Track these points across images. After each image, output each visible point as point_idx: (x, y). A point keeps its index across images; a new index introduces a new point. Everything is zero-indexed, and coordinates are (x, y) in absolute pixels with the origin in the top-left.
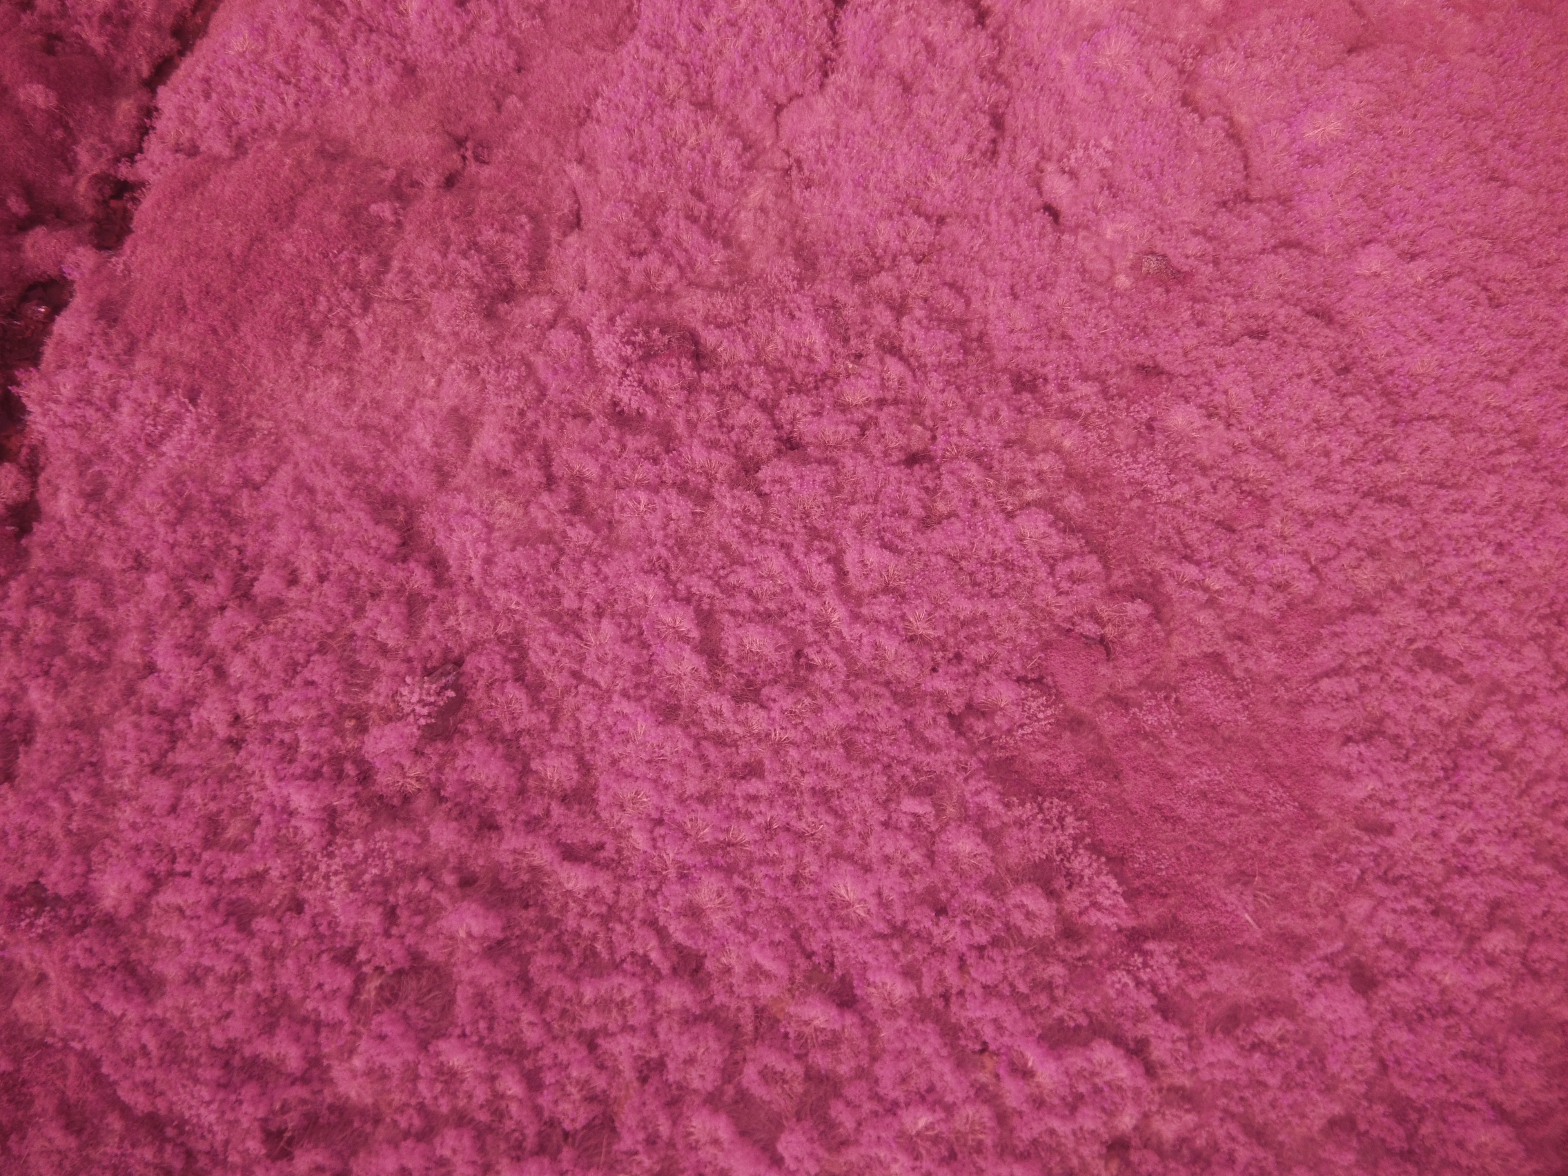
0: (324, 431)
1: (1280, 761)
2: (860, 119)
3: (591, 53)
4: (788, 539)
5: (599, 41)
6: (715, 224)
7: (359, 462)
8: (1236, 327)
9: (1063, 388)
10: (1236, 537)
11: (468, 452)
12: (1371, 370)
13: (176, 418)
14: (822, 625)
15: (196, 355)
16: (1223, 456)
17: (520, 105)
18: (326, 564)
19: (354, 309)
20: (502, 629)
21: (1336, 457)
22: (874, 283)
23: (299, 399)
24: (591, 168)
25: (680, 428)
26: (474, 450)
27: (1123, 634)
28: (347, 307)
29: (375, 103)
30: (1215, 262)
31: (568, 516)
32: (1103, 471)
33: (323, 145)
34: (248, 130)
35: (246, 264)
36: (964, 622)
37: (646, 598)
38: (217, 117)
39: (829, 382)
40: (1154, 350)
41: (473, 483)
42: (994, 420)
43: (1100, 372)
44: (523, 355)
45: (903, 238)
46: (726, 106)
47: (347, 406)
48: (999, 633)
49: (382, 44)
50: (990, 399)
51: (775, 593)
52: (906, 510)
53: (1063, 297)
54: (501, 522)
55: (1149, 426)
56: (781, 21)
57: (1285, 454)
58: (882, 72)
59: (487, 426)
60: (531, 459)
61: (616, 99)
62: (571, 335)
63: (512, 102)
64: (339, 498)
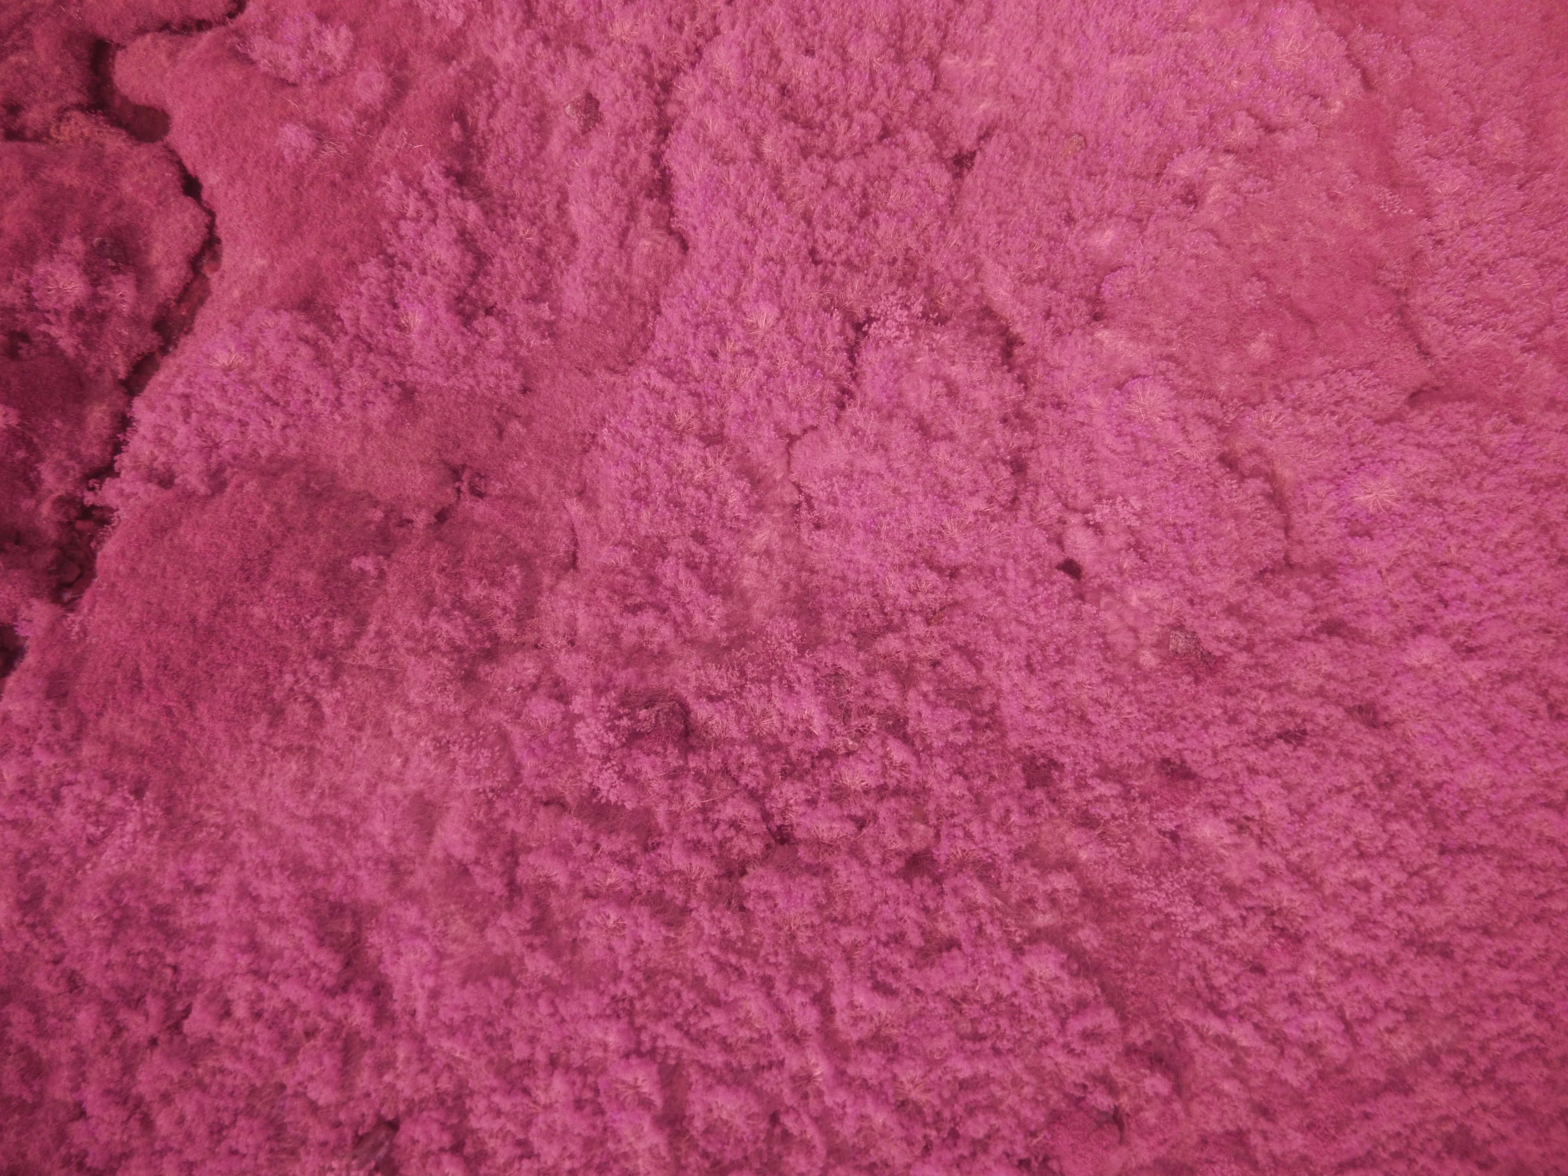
0: (276, 821)
2: (874, 463)
3: (602, 376)
4: (770, 971)
5: (612, 364)
6: (716, 573)
7: (309, 862)
8: (1272, 727)
9: (1081, 785)
10: (1266, 981)
11: (428, 843)
12: (1417, 784)
13: (120, 815)
14: (802, 1082)
15: (147, 741)
16: (1253, 881)
17: (523, 431)
18: (261, 997)
19: (322, 678)
20: (445, 1083)
21: (1377, 895)
22: (880, 647)
23: (253, 786)
24: (592, 504)
25: (661, 818)
26: (436, 843)
27: (1139, 1109)
28: (314, 679)
29: (368, 430)
30: (1249, 648)
31: (528, 939)
32: (1122, 891)
33: (308, 481)
34: (229, 458)
35: (210, 631)
36: (963, 1085)
37: (605, 1046)
38: (197, 442)
39: (826, 763)
40: (1181, 746)
41: (430, 888)
42: (1003, 824)
43: (1122, 767)
44: (499, 726)
45: (913, 593)
46: (737, 440)
47: (303, 793)
48: (1001, 1101)
49: (380, 366)
50: (1001, 795)
51: (751, 1040)
52: (903, 935)
53: (1081, 676)
54: (453, 948)
55: (1174, 836)
56: (798, 356)
57: (1322, 881)
58: (901, 413)
59: (452, 813)
60: (495, 864)
61: (623, 430)
62: (553, 704)
63: (515, 427)
64: (283, 908)
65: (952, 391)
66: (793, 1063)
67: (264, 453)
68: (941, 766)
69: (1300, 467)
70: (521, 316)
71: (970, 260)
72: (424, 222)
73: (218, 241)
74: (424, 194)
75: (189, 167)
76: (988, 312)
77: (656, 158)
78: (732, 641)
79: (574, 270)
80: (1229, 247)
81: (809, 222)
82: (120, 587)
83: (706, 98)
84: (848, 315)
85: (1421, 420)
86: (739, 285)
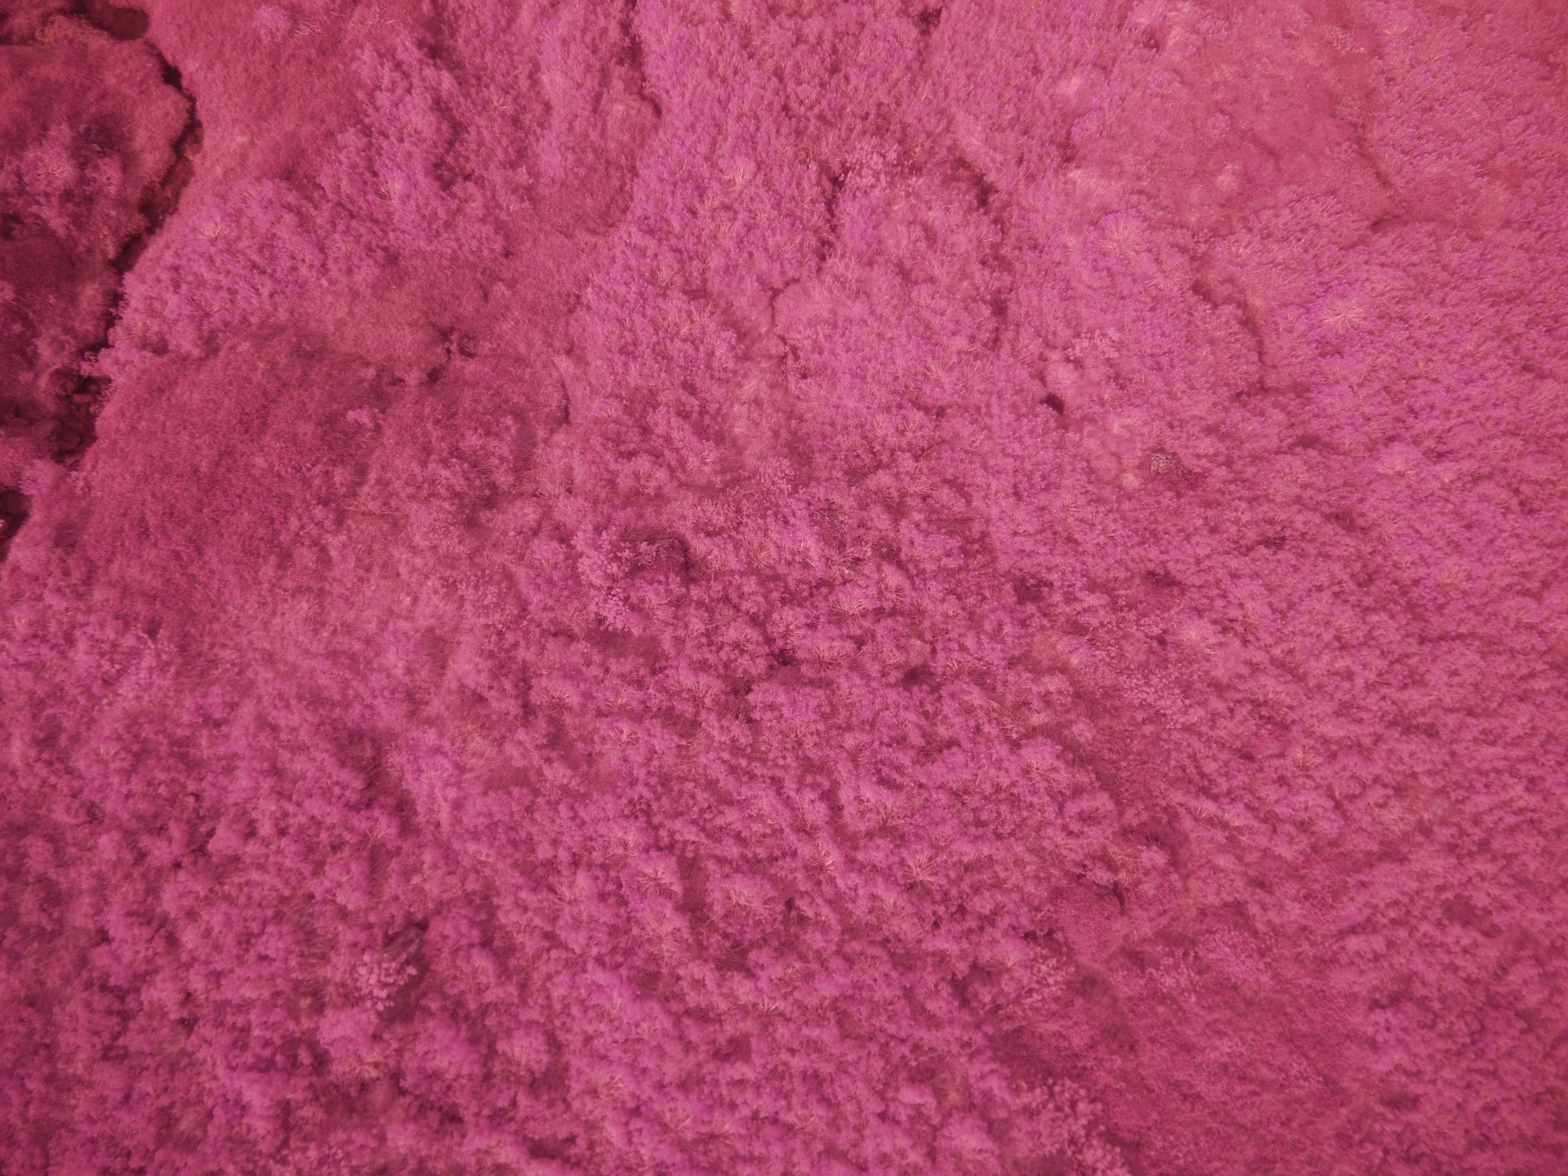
0: (291, 658)
1: (1304, 1028)
2: (857, 309)
3: (583, 238)
4: (779, 772)
5: (592, 225)
6: (707, 421)
7: (326, 694)
8: (1252, 535)
9: (1070, 598)
10: (1255, 766)
11: (442, 675)
12: (1395, 581)
13: (135, 654)
14: (815, 870)
15: (158, 584)
16: (1240, 677)
17: (508, 293)
18: (285, 815)
19: (327, 524)
20: (471, 886)
21: (1359, 682)
22: (871, 482)
23: (266, 625)
24: (581, 361)
25: (667, 645)
26: (449, 674)
27: (1137, 883)
28: (319, 524)
29: (355, 295)
30: (1229, 463)
31: (546, 752)
32: (1113, 692)
33: (299, 343)
34: (220, 324)
35: (214, 481)
36: (968, 868)
37: (625, 845)
38: (187, 310)
39: (824, 590)
40: (1164, 557)
41: (446, 714)
42: (997, 635)
43: (1108, 581)
44: (504, 567)
45: (902, 433)
46: (720, 294)
47: (316, 631)
48: (1005, 881)
49: (363, 231)
50: (993, 611)
51: (764, 835)
52: (904, 738)
53: (1068, 499)
54: (473, 762)
55: (1161, 641)
56: (777, 206)
57: (1305, 674)
58: (881, 259)
59: (463, 646)
60: (508, 686)
61: (607, 287)
62: (555, 544)
63: (499, 289)
64: (304, 735)
65: (930, 234)
66: (805, 850)
67: (254, 320)
68: (935, 588)
69: (1271, 293)
70: (498, 180)
71: (942, 112)
72: (399, 92)
73: (199, 124)
74: (398, 65)
75: (169, 58)
76: (961, 162)
77: (626, 26)
78: (726, 484)
79: (550, 136)
80: (1192, 85)
81: (781, 80)
82: (122, 443)
84: (824, 168)
85: (1384, 241)
86: (714, 143)
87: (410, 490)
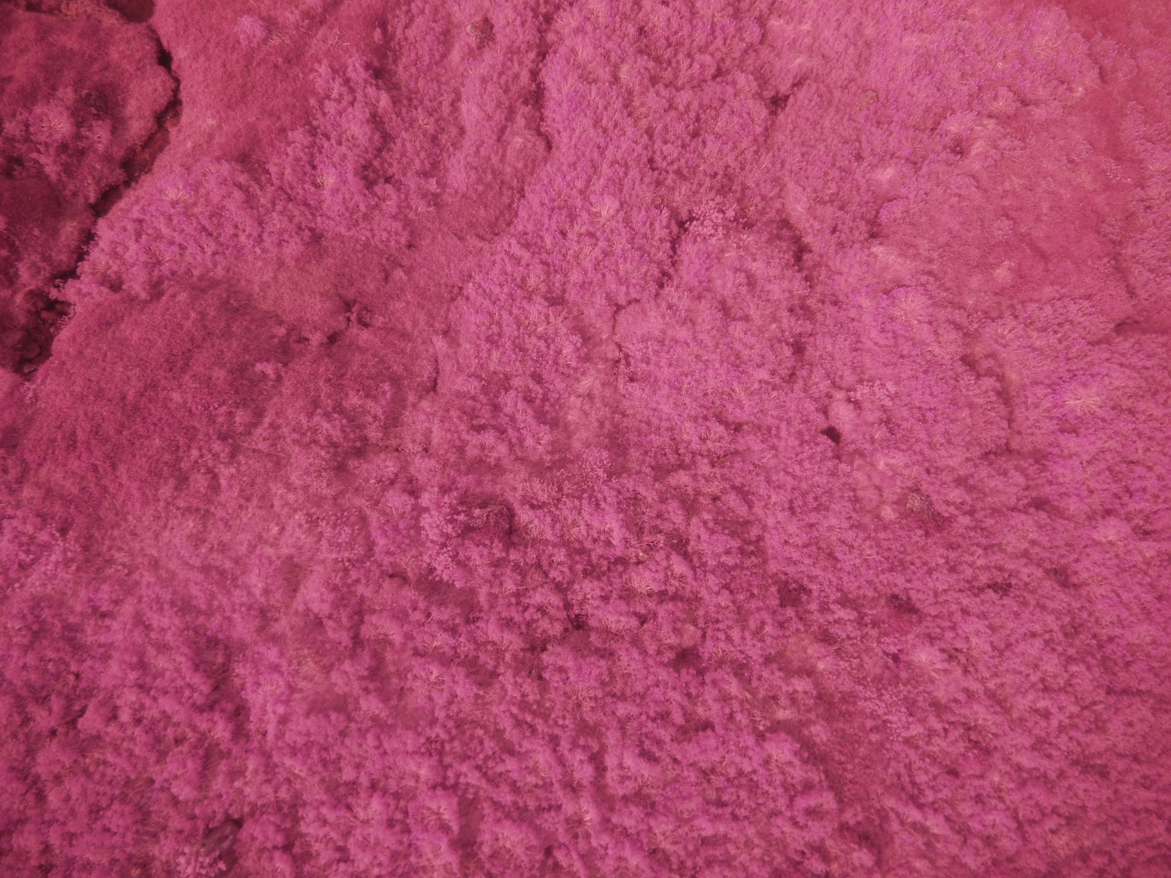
0: (172, 566)
2: (683, 333)
3: (472, 241)
4: (557, 731)
5: (482, 233)
6: (547, 407)
7: (194, 602)
8: (984, 579)
9: (824, 608)
10: (958, 782)
11: (293, 597)
12: (1095, 636)
13: (47, 547)
15: (75, 490)
16: (956, 701)
17: (405, 278)
18: (142, 707)
19: (222, 456)
20: (284, 794)
21: (1054, 722)
22: (673, 480)
23: (157, 536)
24: (454, 342)
25: (482, 598)
26: (299, 597)
28: (216, 456)
29: (281, 264)
30: (971, 513)
31: (364, 683)
32: (850, 698)
33: (229, 298)
34: (168, 273)
35: (136, 408)
36: (705, 841)
37: (417, 778)
38: (144, 258)
39: (620, 568)
40: (908, 585)
41: (290, 634)
42: (758, 633)
43: (859, 598)
44: (360, 510)
45: (703, 440)
46: (575, 304)
47: (196, 547)
48: (734, 858)
49: (296, 213)
50: (759, 609)
51: (536, 786)
52: (668, 714)
53: (833, 521)
54: (302, 684)
55: (896, 658)
56: (631, 241)
57: (1011, 707)
58: (709, 295)
59: (315, 575)
60: (344, 620)
61: (485, 286)
62: (405, 497)
63: (399, 274)
64: (169, 637)
65: (751, 282)
66: (569, 808)
67: (196, 272)
68: (712, 581)
69: (1025, 372)
70: (413, 186)
71: (776, 180)
72: (344, 103)
73: (180, 103)
74: (347, 81)
75: (165, 44)
76: (786, 223)
77: (534, 74)
78: (554, 463)
79: (460, 155)
80: (985, 191)
81: (651, 137)
82: (68, 366)
83: (579, 30)
84: (674, 213)
85: (1126, 345)
86: (589, 180)
87: (295, 436)
